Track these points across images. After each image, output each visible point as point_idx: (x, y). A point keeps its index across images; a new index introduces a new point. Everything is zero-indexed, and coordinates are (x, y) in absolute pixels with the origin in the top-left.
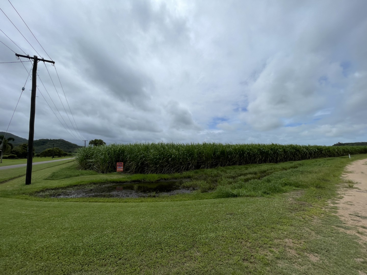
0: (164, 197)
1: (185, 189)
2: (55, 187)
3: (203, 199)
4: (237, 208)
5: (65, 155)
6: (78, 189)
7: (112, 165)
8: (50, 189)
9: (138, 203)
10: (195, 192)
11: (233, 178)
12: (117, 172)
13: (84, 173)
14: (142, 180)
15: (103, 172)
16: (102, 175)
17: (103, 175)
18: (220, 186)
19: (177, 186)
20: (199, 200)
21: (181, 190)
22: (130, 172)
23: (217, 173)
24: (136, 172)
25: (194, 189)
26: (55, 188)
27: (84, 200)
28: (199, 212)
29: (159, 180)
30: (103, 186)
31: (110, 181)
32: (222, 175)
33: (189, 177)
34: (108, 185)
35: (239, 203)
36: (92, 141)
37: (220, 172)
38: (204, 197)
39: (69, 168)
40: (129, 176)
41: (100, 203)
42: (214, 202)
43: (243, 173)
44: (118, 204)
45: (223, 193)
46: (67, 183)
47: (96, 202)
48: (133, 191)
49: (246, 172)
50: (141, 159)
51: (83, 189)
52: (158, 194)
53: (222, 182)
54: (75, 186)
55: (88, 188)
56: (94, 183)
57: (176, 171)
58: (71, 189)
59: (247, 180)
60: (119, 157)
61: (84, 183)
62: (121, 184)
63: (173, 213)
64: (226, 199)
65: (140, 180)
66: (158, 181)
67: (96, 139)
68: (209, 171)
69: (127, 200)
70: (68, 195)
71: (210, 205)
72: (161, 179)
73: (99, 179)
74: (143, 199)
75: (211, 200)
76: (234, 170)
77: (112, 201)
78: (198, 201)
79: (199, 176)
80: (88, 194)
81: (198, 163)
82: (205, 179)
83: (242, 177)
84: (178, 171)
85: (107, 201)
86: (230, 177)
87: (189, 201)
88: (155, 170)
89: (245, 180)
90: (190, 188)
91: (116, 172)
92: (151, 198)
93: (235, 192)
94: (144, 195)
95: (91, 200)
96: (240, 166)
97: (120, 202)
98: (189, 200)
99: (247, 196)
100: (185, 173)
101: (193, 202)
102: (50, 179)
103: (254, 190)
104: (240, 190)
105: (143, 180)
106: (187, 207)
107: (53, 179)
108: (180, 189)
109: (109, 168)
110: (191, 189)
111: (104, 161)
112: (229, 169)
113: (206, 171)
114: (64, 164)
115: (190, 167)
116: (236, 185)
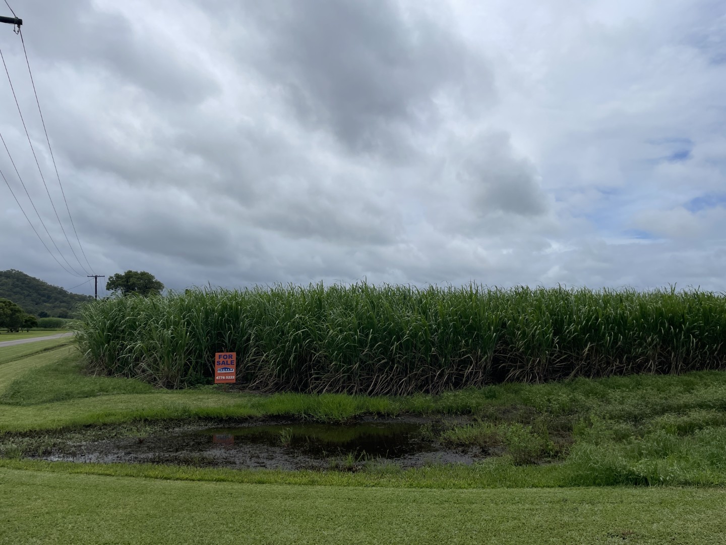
0: (382, 474)
1: (454, 451)
2: (30, 427)
3: (523, 487)
4: (646, 518)
5: (30, 325)
6: (98, 438)
7: (197, 363)
8: (16, 435)
9: (300, 488)
10: (490, 463)
11: (636, 419)
12: (215, 385)
13: (109, 386)
14: (303, 415)
15: (170, 386)
16: (167, 393)
17: (169, 395)
18: (584, 444)
19: (423, 440)
20: (508, 487)
21: (440, 454)
22: (257, 388)
23: (573, 400)
24: (279, 388)
25: (485, 452)
26: (30, 431)
27: (129, 471)
28: (512, 524)
29: (360, 417)
30: (177, 429)
31: (196, 414)
32: (589, 409)
33: (466, 411)
34: (193, 428)
35: (653, 504)
36: (118, 276)
37: (581, 397)
38: (526, 481)
39: (56, 370)
40: (257, 399)
41: (179, 482)
42: (560, 496)
43: (673, 402)
44: (237, 486)
45: (593, 469)
46: (62, 417)
47: (166, 479)
48: (277, 450)
49: (687, 398)
50: (295, 341)
51: (112, 437)
52: (363, 463)
53: (587, 429)
54: (88, 426)
55: (132, 435)
56: (146, 420)
57: (419, 388)
58: (78, 435)
59: (685, 430)
60: (220, 335)
61: (113, 418)
62: (233, 425)
63: (423, 522)
64: (607, 490)
65: (293, 415)
66: (355, 421)
67: (130, 272)
68: (538, 391)
69: (265, 478)
70: (74, 455)
71: (547, 506)
72: (365, 413)
73: (160, 407)
74: (314, 475)
75: (552, 490)
76: (640, 392)
77: (216, 477)
78: (503, 492)
79: (503, 408)
80: (134, 455)
81: (496, 360)
82: (525, 421)
83: (670, 419)
84: (424, 386)
85: (199, 477)
86: (620, 417)
87: (471, 490)
88: (343, 382)
89: (679, 428)
90: (470, 450)
91: (211, 387)
92: (342, 473)
93: (640, 467)
94: (315, 463)
95: (151, 473)
96: (662, 375)
97: (242, 482)
98: (472, 486)
99: (686, 483)
100: (451, 397)
101: (485, 493)
102: (10, 404)
103: (712, 463)
104: (660, 463)
105: (305, 413)
106: (467, 506)
107: (17, 404)
108: (436, 450)
109: (189, 373)
110: (476, 450)
111: (174, 346)
112: (618, 387)
113: (529, 391)
114: (32, 354)
115: (467, 377)
116: (645, 444)
